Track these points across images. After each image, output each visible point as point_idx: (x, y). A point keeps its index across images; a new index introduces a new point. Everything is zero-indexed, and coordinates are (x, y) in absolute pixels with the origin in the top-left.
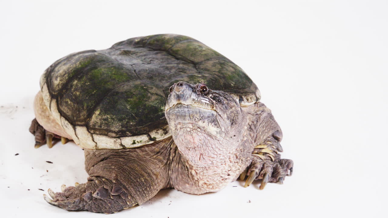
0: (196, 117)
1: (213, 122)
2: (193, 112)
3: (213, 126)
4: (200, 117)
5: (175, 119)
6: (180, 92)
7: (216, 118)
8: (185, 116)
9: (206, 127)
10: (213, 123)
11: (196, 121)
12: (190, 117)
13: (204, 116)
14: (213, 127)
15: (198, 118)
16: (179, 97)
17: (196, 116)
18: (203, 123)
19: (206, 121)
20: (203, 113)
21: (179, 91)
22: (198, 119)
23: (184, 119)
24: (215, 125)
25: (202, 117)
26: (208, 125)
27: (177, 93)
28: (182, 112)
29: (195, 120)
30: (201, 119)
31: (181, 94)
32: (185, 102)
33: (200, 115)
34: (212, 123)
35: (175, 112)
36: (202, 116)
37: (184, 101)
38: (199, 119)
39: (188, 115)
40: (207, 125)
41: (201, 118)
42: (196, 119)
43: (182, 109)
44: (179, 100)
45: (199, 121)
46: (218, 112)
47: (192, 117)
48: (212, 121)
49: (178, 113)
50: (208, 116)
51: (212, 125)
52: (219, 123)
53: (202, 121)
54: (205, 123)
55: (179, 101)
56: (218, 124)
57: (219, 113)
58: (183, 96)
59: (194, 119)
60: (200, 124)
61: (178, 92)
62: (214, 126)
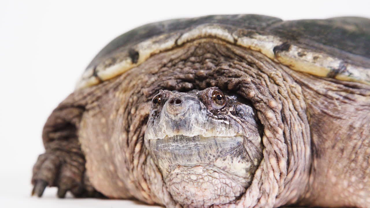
0: (210, 154)
1: (240, 154)
2: (205, 146)
3: (239, 162)
4: (217, 153)
5: (170, 159)
6: (179, 115)
7: (244, 146)
8: (191, 155)
9: (228, 167)
10: (240, 157)
11: (211, 160)
12: (199, 156)
13: (223, 149)
14: (241, 163)
15: (215, 154)
16: (178, 125)
17: (210, 152)
18: (223, 161)
19: (229, 157)
20: (222, 145)
21: (177, 114)
22: (214, 156)
23: (190, 160)
24: (243, 158)
25: (221, 152)
26: (232, 162)
27: (174, 118)
28: (185, 148)
29: (209, 158)
30: (219, 156)
31: (181, 120)
32: (190, 133)
33: (218, 149)
34: (238, 157)
35: (171, 148)
36: (220, 150)
37: (186, 131)
38: (216, 156)
39: (196, 153)
40: (230, 163)
41: (219, 154)
42: (212, 157)
43: (184, 144)
44: (178, 130)
45: (216, 159)
46: (247, 136)
47: (202, 155)
48: (238, 153)
49: (177, 151)
50: (231, 148)
51: (238, 160)
52: (249, 153)
53: (222, 159)
54: (226, 161)
55: (178, 132)
56: (247, 155)
57: (249, 139)
58: (186, 123)
59: (207, 158)
60: (219, 163)
61: (175, 116)
62: (241, 160)
